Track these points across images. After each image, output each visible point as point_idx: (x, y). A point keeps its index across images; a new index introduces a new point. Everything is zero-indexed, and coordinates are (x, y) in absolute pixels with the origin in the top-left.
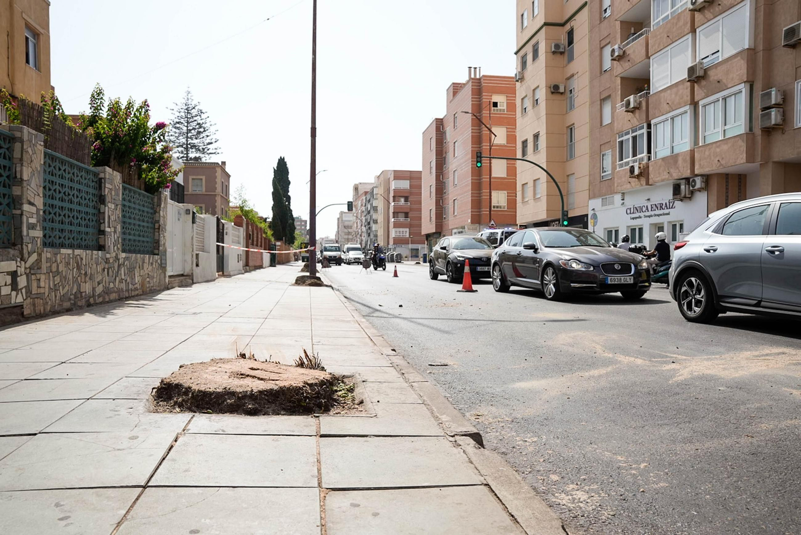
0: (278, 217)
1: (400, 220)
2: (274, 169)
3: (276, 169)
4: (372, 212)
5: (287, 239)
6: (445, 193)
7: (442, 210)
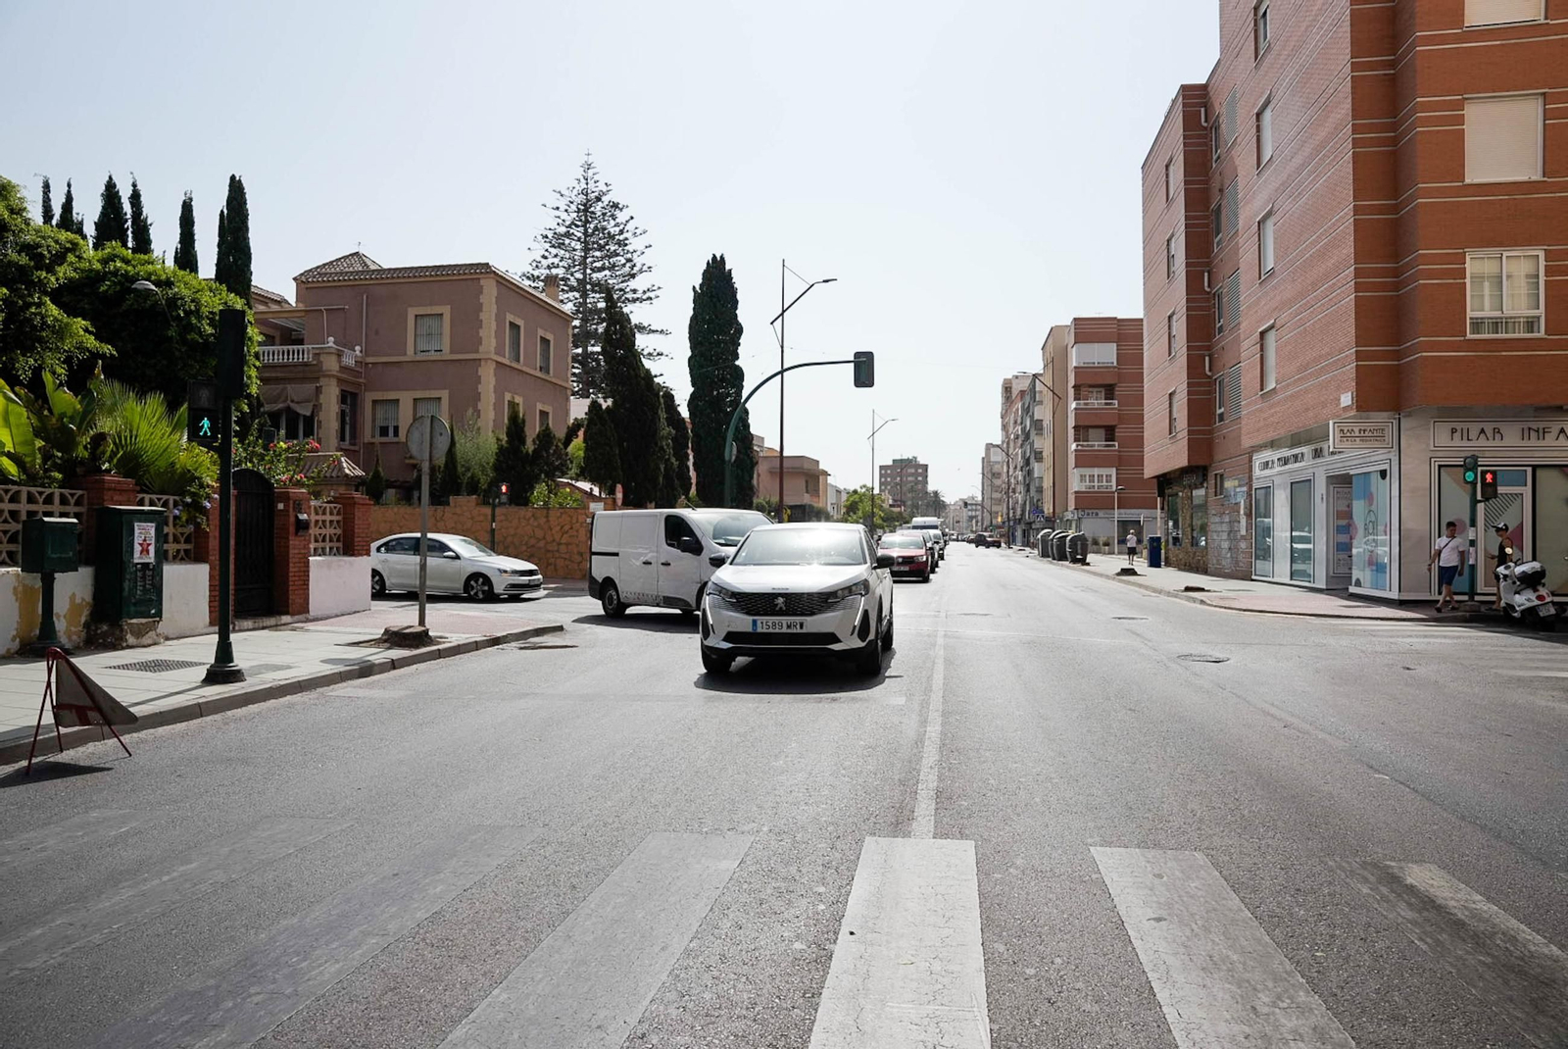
1: (1093, 446)
4: (1033, 434)
6: (1221, 329)
7: (1211, 392)
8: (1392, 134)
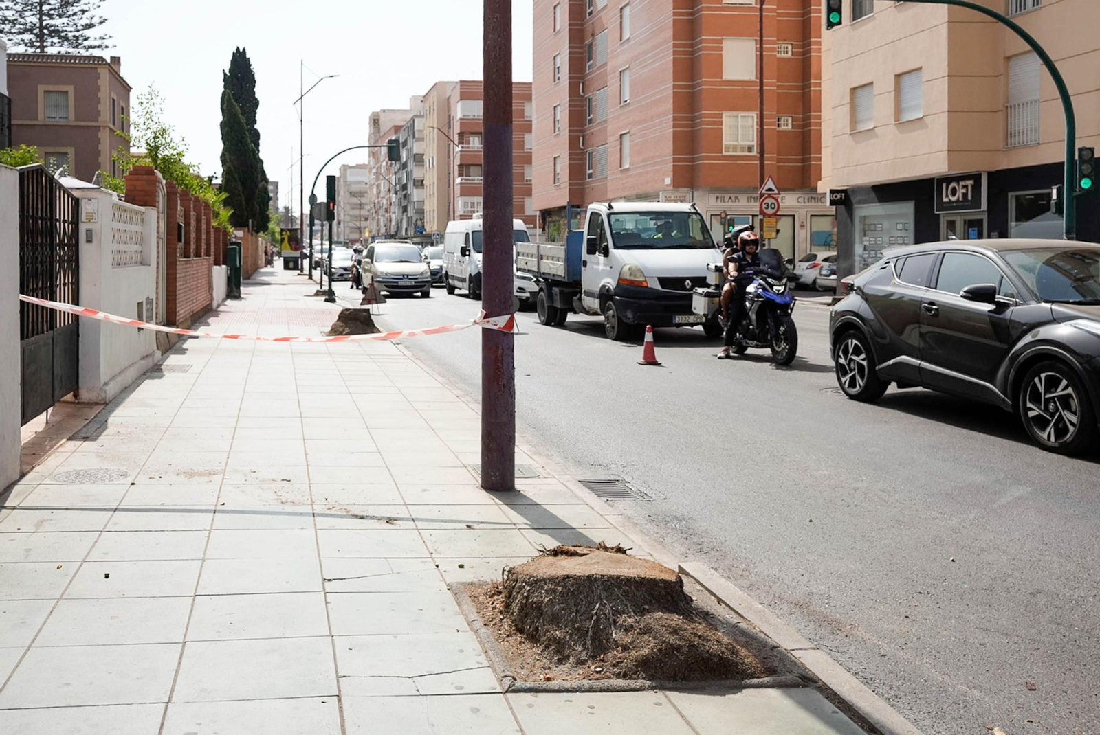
0: (236, 176)
1: (472, 180)
2: (225, 74)
3: (228, 74)
4: (411, 165)
5: (255, 223)
6: (590, 121)
7: (583, 159)
8: (691, 49)
